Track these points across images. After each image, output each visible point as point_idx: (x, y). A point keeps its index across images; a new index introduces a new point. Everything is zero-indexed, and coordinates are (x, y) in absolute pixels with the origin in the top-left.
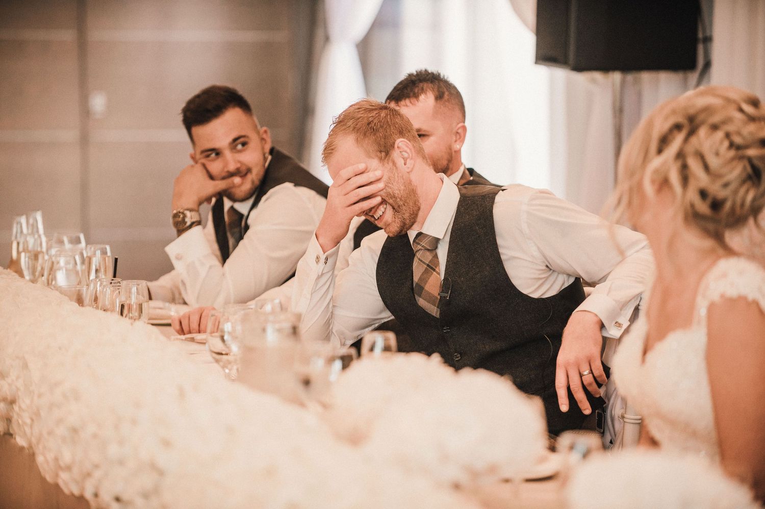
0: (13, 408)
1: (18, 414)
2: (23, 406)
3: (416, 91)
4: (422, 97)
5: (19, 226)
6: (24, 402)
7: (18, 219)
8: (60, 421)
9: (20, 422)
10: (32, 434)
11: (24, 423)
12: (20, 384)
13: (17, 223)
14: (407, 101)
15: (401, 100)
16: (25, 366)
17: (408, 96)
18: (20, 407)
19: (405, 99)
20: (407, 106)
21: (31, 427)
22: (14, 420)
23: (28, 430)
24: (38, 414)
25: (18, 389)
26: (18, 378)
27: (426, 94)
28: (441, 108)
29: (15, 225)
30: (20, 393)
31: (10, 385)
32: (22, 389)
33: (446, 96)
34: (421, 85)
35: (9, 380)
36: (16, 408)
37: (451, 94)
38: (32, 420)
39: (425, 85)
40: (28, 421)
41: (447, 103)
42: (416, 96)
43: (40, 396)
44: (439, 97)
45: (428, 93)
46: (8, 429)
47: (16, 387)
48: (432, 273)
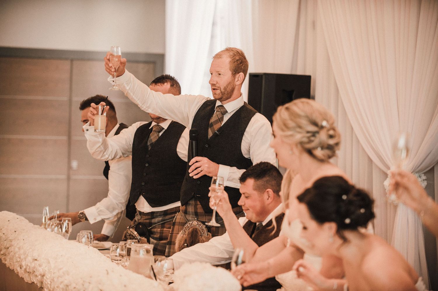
0: (44, 278)
1: (46, 280)
2: (48, 277)
3: (164, 81)
4: (166, 84)
5: (46, 210)
6: (48, 276)
7: (45, 208)
8: (62, 282)
9: (46, 283)
10: (51, 287)
11: (48, 283)
12: (46, 269)
13: (45, 209)
14: (160, 84)
15: (157, 83)
16: (49, 263)
17: (160, 82)
18: (46, 277)
19: (159, 83)
20: (159, 85)
21: (51, 285)
22: (44, 283)
23: (49, 286)
24: (53, 280)
25: (46, 271)
26: (46, 266)
27: (167, 83)
28: (172, 89)
29: (44, 210)
30: (46, 272)
31: (43, 269)
32: (47, 271)
33: (175, 86)
34: (166, 80)
35: (42, 267)
36: (45, 278)
37: (177, 86)
38: (51, 282)
39: (168, 80)
40: (50, 283)
41: (174, 89)
42: (164, 83)
43: (54, 273)
44: (172, 86)
45: (168, 83)
46: (42, 286)
47: (45, 270)
48: (219, 122)
